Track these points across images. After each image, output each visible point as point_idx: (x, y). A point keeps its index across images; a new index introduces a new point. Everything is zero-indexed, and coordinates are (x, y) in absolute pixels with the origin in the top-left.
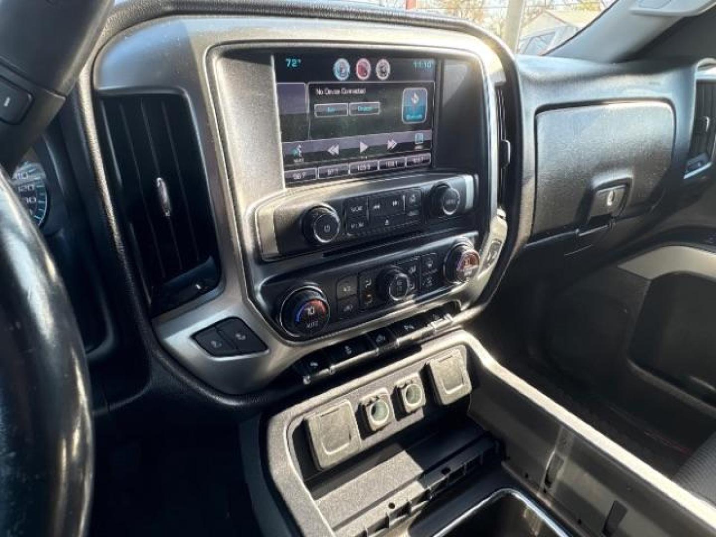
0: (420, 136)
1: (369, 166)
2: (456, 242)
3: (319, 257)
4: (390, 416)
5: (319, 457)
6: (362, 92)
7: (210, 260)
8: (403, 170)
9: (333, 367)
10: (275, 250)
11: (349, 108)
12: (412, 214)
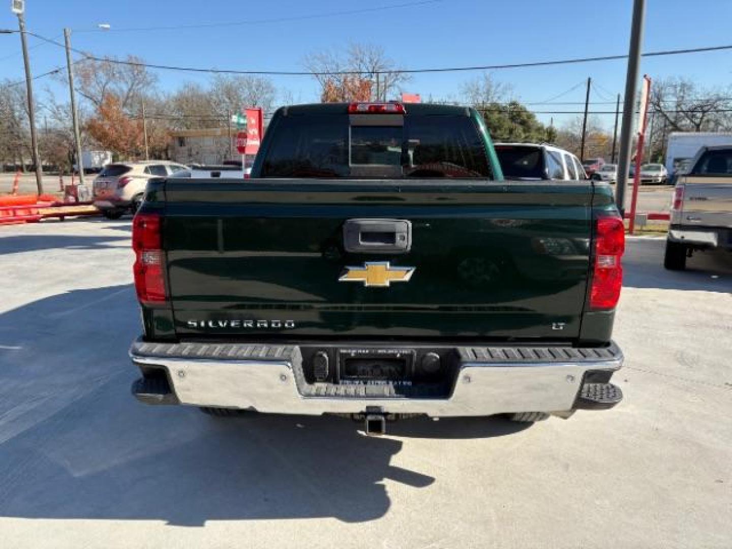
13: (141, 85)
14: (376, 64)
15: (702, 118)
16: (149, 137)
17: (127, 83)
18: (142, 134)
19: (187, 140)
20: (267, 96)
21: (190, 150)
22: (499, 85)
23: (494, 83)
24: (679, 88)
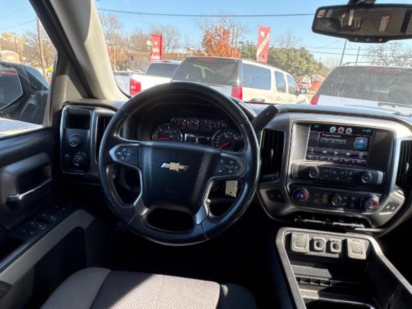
0: (361, 154)
1: (337, 160)
2: (368, 194)
3: (310, 182)
4: (324, 248)
5: (292, 247)
6: (339, 136)
7: (278, 173)
8: (351, 163)
9: (306, 220)
10: (297, 176)
11: (333, 141)
12: (349, 178)
13: (115, 29)
14: (232, 23)
15: (404, 62)
16: (116, 55)
17: (108, 27)
18: (112, 53)
19: (135, 58)
20: (176, 37)
21: (136, 63)
22: (294, 38)
23: (292, 37)
24: (393, 45)
